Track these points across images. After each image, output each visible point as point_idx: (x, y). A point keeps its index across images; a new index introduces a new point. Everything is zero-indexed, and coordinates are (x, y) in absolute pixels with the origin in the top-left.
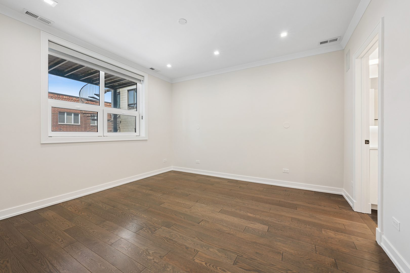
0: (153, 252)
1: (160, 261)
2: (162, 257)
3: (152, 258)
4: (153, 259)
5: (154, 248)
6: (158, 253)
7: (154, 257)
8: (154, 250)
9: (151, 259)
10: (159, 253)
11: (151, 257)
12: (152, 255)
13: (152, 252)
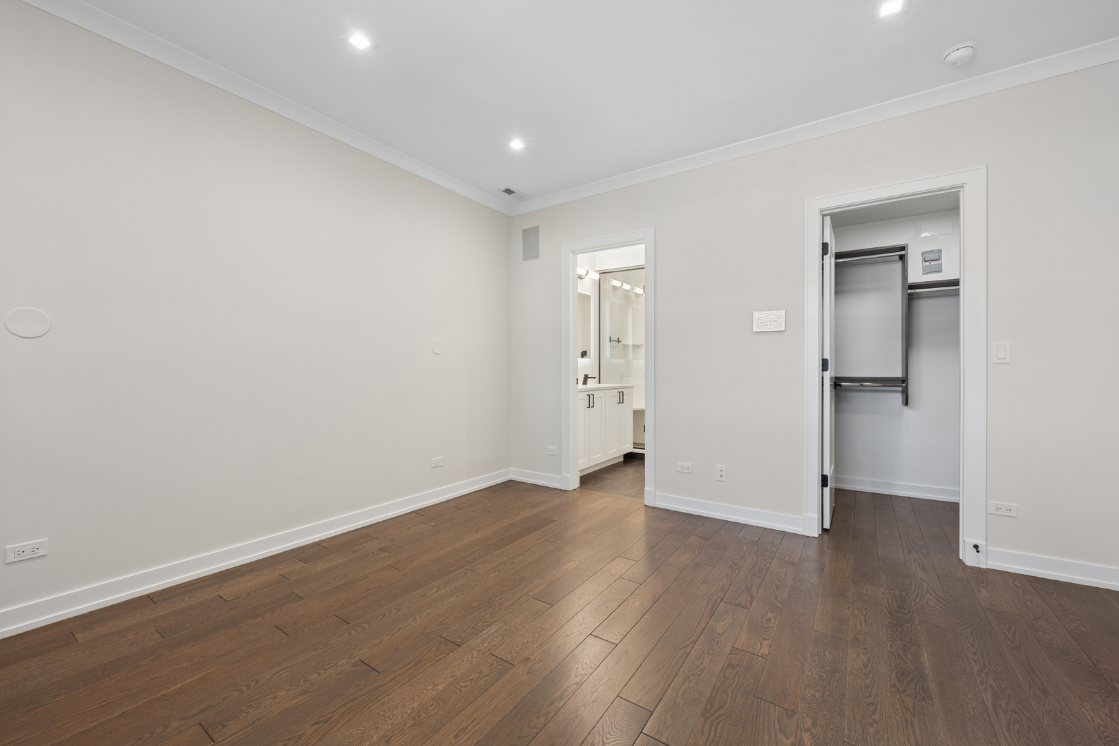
0: (781, 736)
1: (805, 715)
2: (790, 712)
3: (806, 735)
4: (807, 730)
5: (767, 737)
6: (779, 724)
7: (799, 730)
8: (773, 736)
9: (810, 737)
10: (778, 721)
11: (802, 737)
12: (796, 736)
13: (784, 739)
